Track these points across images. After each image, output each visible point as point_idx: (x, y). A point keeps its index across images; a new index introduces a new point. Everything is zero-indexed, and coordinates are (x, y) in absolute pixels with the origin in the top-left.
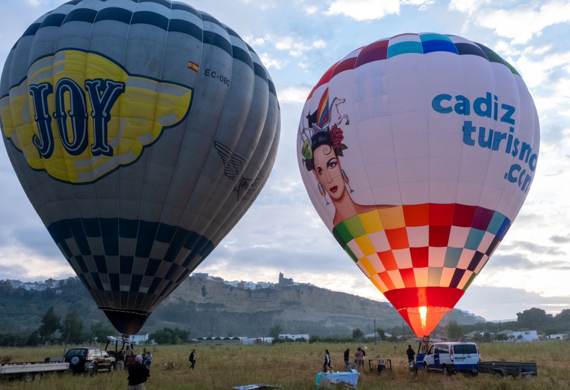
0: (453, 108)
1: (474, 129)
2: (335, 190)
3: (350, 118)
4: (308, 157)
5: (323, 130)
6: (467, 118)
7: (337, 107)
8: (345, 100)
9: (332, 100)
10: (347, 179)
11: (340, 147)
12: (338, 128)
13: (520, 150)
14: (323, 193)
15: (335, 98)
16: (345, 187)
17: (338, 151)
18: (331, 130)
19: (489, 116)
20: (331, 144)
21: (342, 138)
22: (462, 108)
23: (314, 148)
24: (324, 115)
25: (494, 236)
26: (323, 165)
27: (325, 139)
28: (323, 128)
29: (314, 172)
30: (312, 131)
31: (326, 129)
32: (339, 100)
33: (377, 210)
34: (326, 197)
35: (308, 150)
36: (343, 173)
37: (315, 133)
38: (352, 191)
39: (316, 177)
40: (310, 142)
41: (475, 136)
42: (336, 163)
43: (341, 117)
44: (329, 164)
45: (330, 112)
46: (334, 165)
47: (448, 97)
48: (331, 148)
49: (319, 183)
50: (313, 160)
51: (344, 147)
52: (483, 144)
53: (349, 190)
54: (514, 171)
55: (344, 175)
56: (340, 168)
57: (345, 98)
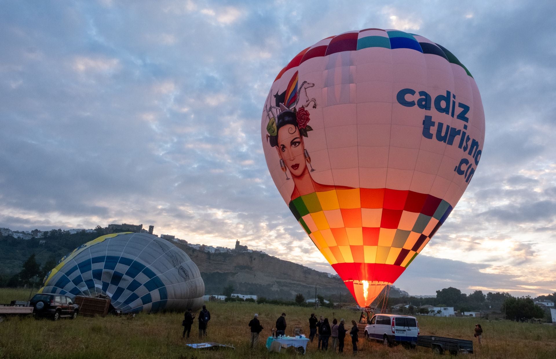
0: (416, 103)
1: (433, 124)
2: (296, 168)
3: (318, 102)
4: (272, 133)
5: (290, 110)
6: (428, 113)
7: (306, 90)
8: (314, 84)
9: (302, 83)
10: (310, 158)
11: (306, 128)
12: (305, 110)
13: (470, 146)
14: (284, 169)
15: (305, 81)
16: (306, 166)
17: (303, 132)
18: (297, 111)
19: (447, 113)
20: (296, 124)
21: (308, 119)
22: (424, 103)
23: (279, 126)
24: (292, 96)
25: (438, 221)
26: (287, 143)
27: (290, 119)
28: (290, 109)
29: (277, 148)
30: (279, 110)
31: (293, 110)
32: (308, 84)
33: (335, 190)
34: (286, 172)
35: (273, 127)
36: (305, 152)
37: (282, 112)
38: (313, 170)
39: (279, 153)
40: (275, 120)
41: (433, 130)
42: (299, 143)
43: (309, 100)
44: (293, 143)
45: (298, 95)
46: (297, 144)
47: (412, 92)
48: (296, 128)
49: (281, 159)
50: (277, 137)
51: (309, 128)
52: (440, 138)
53: (310, 169)
54: (462, 165)
55: (306, 154)
56: (304, 148)
57: (314, 83)
